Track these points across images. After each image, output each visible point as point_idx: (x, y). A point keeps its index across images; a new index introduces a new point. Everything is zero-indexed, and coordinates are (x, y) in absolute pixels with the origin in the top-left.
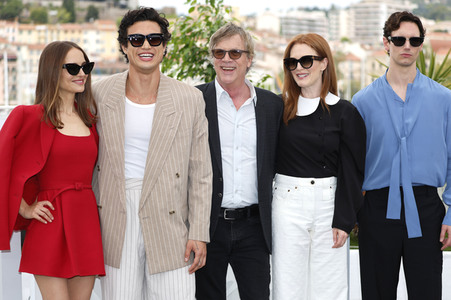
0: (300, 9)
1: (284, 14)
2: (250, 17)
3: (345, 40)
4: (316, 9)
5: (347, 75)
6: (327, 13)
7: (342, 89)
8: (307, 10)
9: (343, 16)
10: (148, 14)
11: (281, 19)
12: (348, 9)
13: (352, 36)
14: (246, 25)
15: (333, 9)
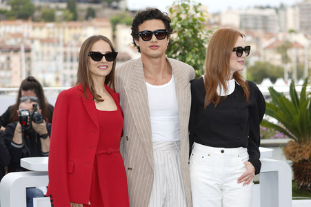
0: (256, 7)
1: (243, 12)
2: (216, 15)
3: (292, 31)
4: (268, 7)
5: (294, 59)
6: (277, 10)
7: (290, 70)
8: (262, 8)
9: (290, 12)
10: (153, 14)
11: (241, 15)
12: (294, 7)
13: (297, 27)
14: (213, 21)
15: (282, 7)
